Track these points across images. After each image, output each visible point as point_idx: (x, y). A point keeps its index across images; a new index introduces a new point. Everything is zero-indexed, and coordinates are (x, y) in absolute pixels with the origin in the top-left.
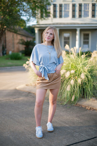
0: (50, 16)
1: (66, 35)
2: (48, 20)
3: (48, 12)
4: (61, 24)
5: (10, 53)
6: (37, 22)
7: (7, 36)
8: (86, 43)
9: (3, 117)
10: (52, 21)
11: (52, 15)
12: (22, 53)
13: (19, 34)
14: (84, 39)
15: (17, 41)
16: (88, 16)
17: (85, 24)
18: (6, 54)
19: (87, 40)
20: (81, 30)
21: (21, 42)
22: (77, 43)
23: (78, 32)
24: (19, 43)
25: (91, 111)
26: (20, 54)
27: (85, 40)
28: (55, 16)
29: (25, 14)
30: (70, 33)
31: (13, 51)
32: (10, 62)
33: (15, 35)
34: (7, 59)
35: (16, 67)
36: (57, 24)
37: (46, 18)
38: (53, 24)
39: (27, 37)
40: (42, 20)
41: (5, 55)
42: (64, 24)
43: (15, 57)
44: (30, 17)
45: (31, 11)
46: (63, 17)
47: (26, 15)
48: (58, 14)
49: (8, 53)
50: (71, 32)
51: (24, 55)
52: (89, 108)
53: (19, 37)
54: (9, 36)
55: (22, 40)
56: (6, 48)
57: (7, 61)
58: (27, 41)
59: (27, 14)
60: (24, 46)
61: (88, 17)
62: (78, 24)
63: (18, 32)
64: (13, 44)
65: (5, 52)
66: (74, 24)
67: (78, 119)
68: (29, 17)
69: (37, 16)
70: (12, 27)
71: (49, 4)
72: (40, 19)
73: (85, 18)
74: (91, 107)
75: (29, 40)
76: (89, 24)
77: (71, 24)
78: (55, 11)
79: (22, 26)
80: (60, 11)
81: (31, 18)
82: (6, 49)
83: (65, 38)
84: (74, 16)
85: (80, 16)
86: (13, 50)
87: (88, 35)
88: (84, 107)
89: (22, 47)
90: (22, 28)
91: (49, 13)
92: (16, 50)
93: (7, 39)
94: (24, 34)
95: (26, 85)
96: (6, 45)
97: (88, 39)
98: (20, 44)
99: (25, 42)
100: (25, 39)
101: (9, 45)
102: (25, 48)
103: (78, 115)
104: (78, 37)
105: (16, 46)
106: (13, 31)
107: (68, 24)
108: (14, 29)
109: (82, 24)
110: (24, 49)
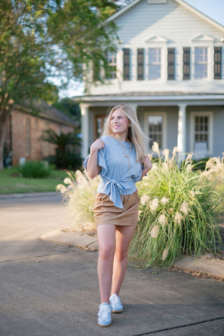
0: (115, 77)
1: (154, 119)
2: (111, 86)
3: (111, 67)
4: (140, 94)
5: (22, 161)
6: (86, 90)
7: (13, 122)
8: (201, 139)
9: (18, 288)
10: (120, 88)
11: (119, 74)
12: (51, 163)
13: (43, 118)
14: (197, 129)
15: (36, 135)
16: (206, 76)
17: (199, 94)
18: (11, 164)
19: (204, 133)
20: (190, 109)
21: (46, 135)
22: (181, 138)
23: (182, 113)
24: (42, 139)
25: (203, 279)
26: (46, 164)
27: (199, 133)
28: (127, 76)
29: (57, 73)
30: (162, 116)
31: (28, 158)
32: (22, 183)
33: (33, 120)
34: (15, 175)
35: (36, 194)
36: (133, 94)
37: (106, 81)
38: (124, 95)
39: (60, 124)
40: (96, 85)
41: (9, 168)
42: (149, 94)
43: (33, 172)
44: (69, 78)
45: (71, 65)
46: (146, 78)
47: (59, 75)
48: (134, 71)
49: (18, 161)
50: (165, 114)
51: (54, 166)
52: (199, 274)
53: (43, 125)
54: (19, 122)
55: (48, 132)
56: (11, 149)
57: (16, 179)
58: (62, 135)
59: (63, 73)
60: (54, 146)
61: (204, 79)
62: (182, 94)
63: (41, 114)
64: (29, 140)
65: (8, 160)
66: (173, 94)
67: (173, 293)
68: (65, 80)
69: (85, 75)
70: (27, 102)
71: (114, 50)
72: (91, 83)
73: (199, 81)
74: (204, 272)
75: (66, 131)
76: (208, 94)
77: (165, 94)
78: (127, 65)
79: (51, 99)
80: (140, 64)
81: (72, 81)
82: (11, 154)
83: (151, 128)
84: (171, 76)
85: (187, 76)
86: (27, 154)
87: (206, 119)
88: (187, 272)
89: (50, 149)
90: (50, 103)
91: (115, 68)
92: (34, 155)
93: (15, 130)
94: (53, 118)
95: (63, 231)
96: (11, 144)
97: (206, 129)
98: (45, 140)
99: (57, 136)
100: (58, 131)
101: (19, 144)
102: (57, 150)
103: (175, 286)
104: (181, 124)
105: (35, 146)
106: (30, 111)
107: (157, 94)
108: (31, 107)
109: (190, 94)
110: (53, 153)
